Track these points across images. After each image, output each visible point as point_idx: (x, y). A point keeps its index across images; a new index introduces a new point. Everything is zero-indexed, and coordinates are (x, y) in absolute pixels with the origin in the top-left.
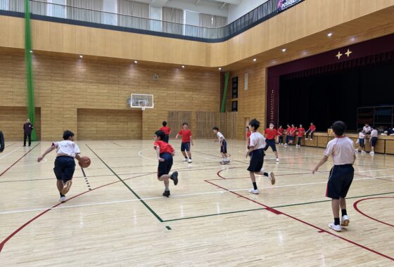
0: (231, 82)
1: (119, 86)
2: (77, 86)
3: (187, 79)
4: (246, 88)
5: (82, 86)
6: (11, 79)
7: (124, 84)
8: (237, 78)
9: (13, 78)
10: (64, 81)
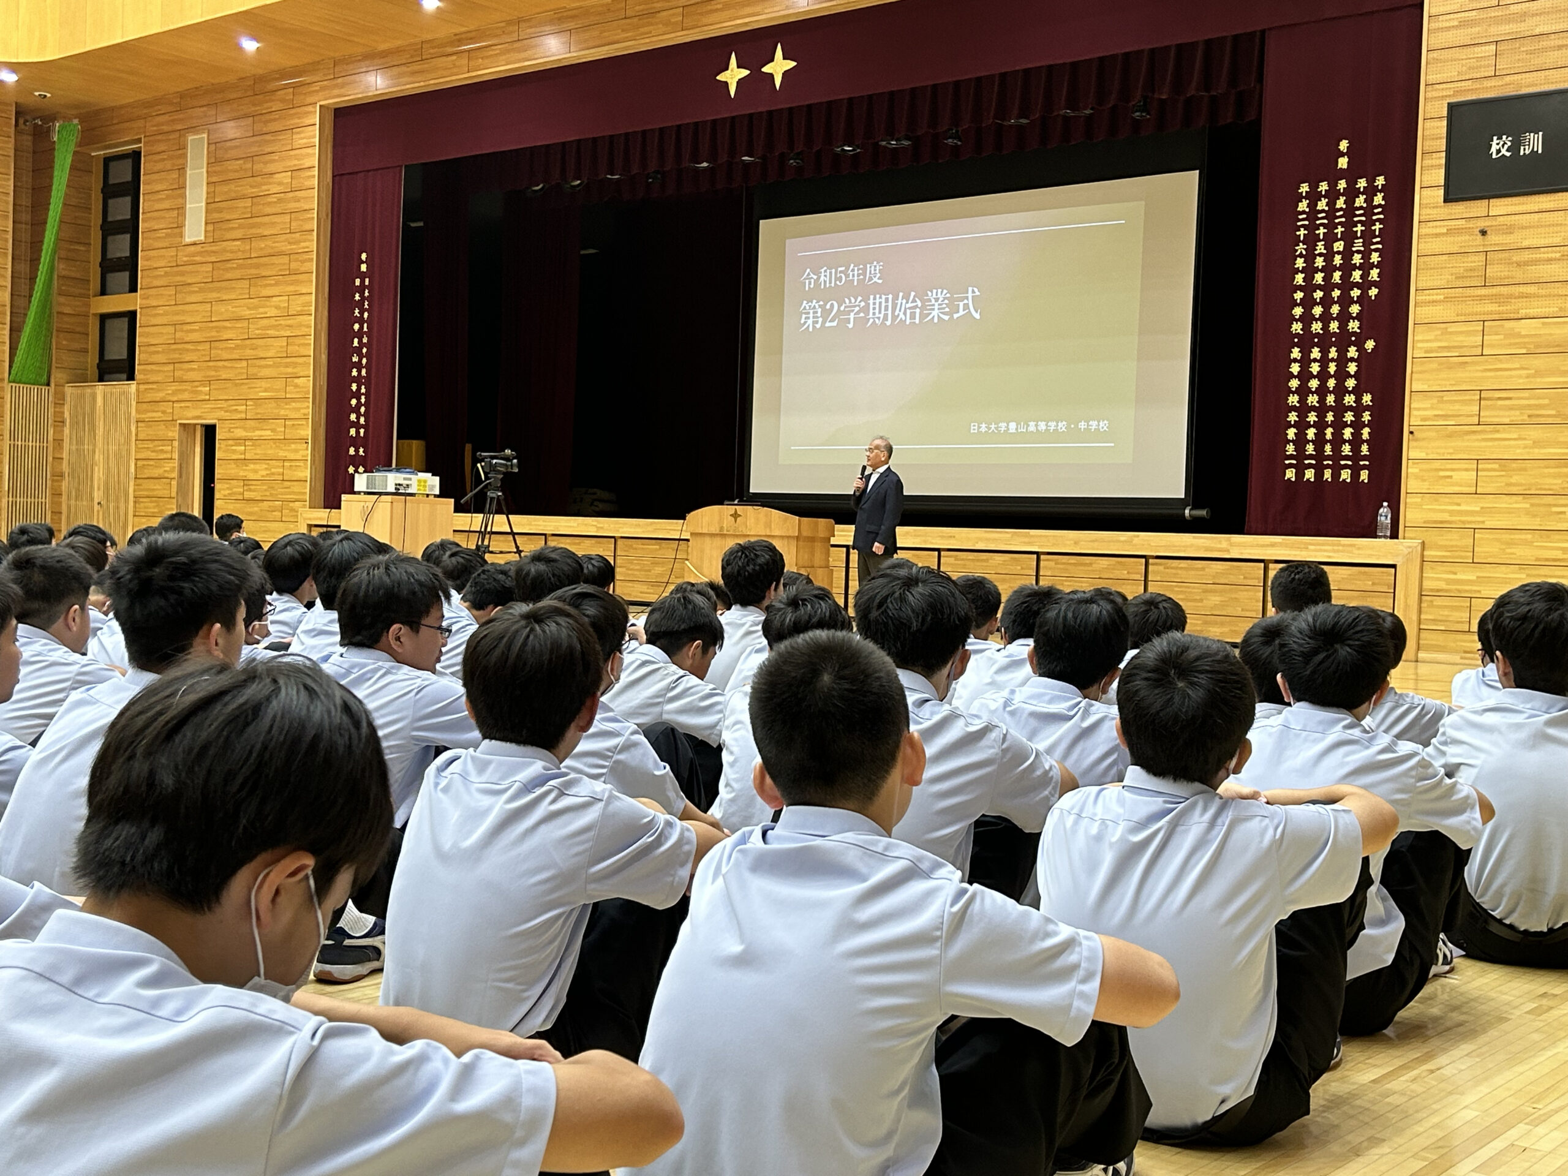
0: (96, 183)
4: (195, 230)
8: (135, 157)
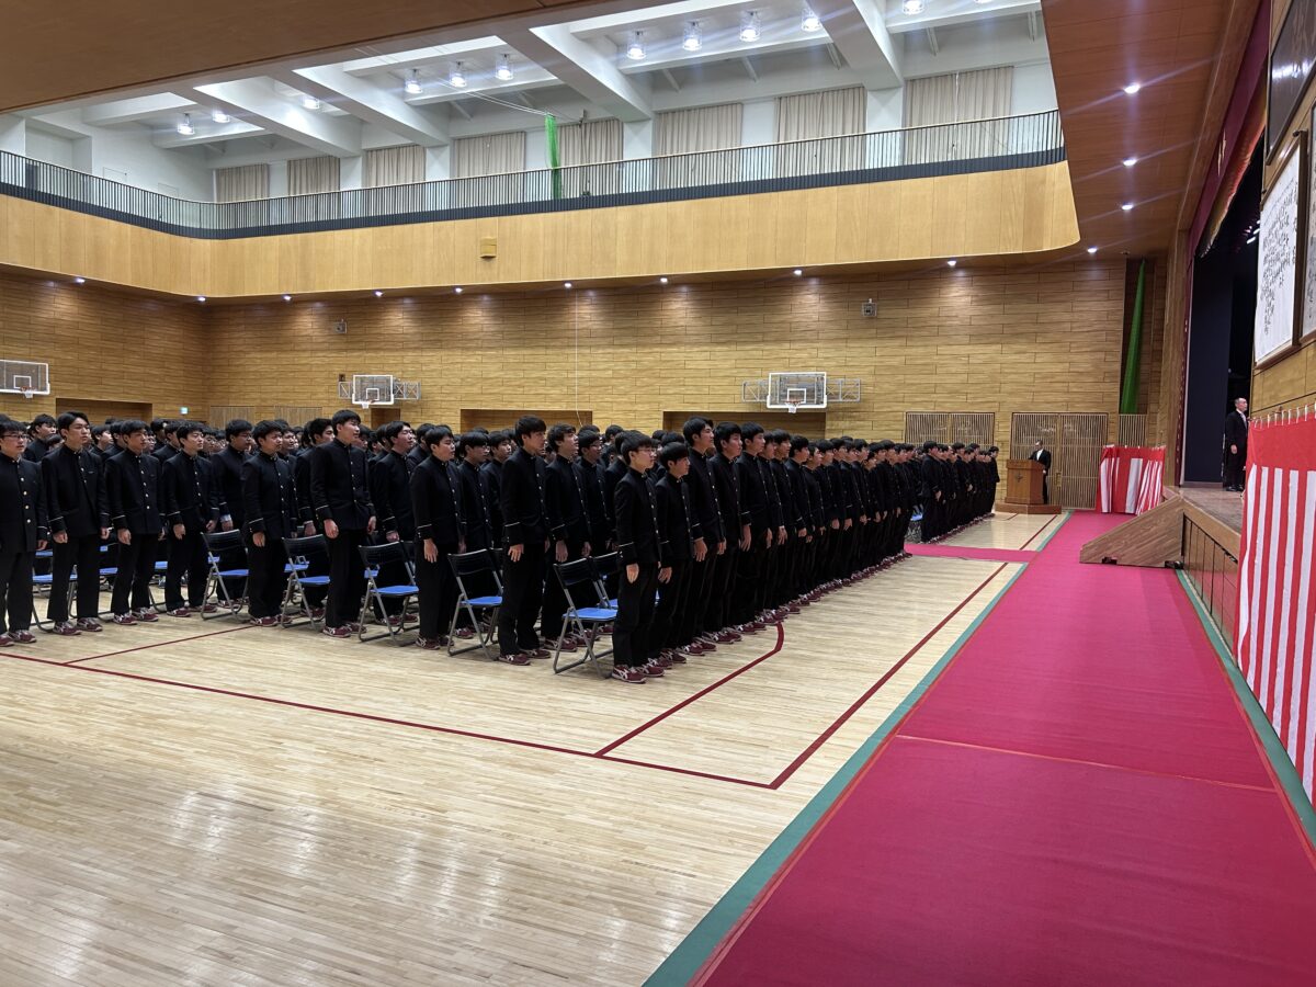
1: (762, 346)
2: (665, 357)
3: (981, 301)
5: (676, 354)
6: (542, 351)
7: (777, 341)
9: (547, 347)
10: (637, 345)
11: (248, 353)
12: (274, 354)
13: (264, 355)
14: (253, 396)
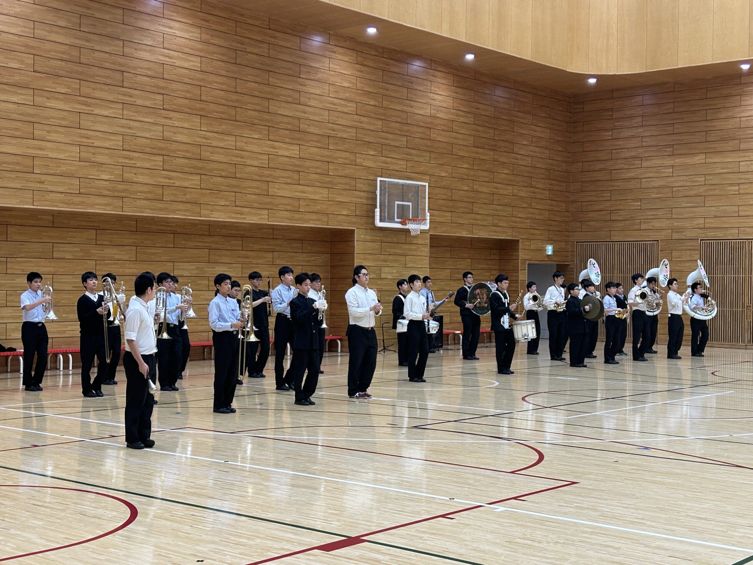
11: (648, 158)
12: (699, 159)
13: (678, 161)
14: (657, 224)
